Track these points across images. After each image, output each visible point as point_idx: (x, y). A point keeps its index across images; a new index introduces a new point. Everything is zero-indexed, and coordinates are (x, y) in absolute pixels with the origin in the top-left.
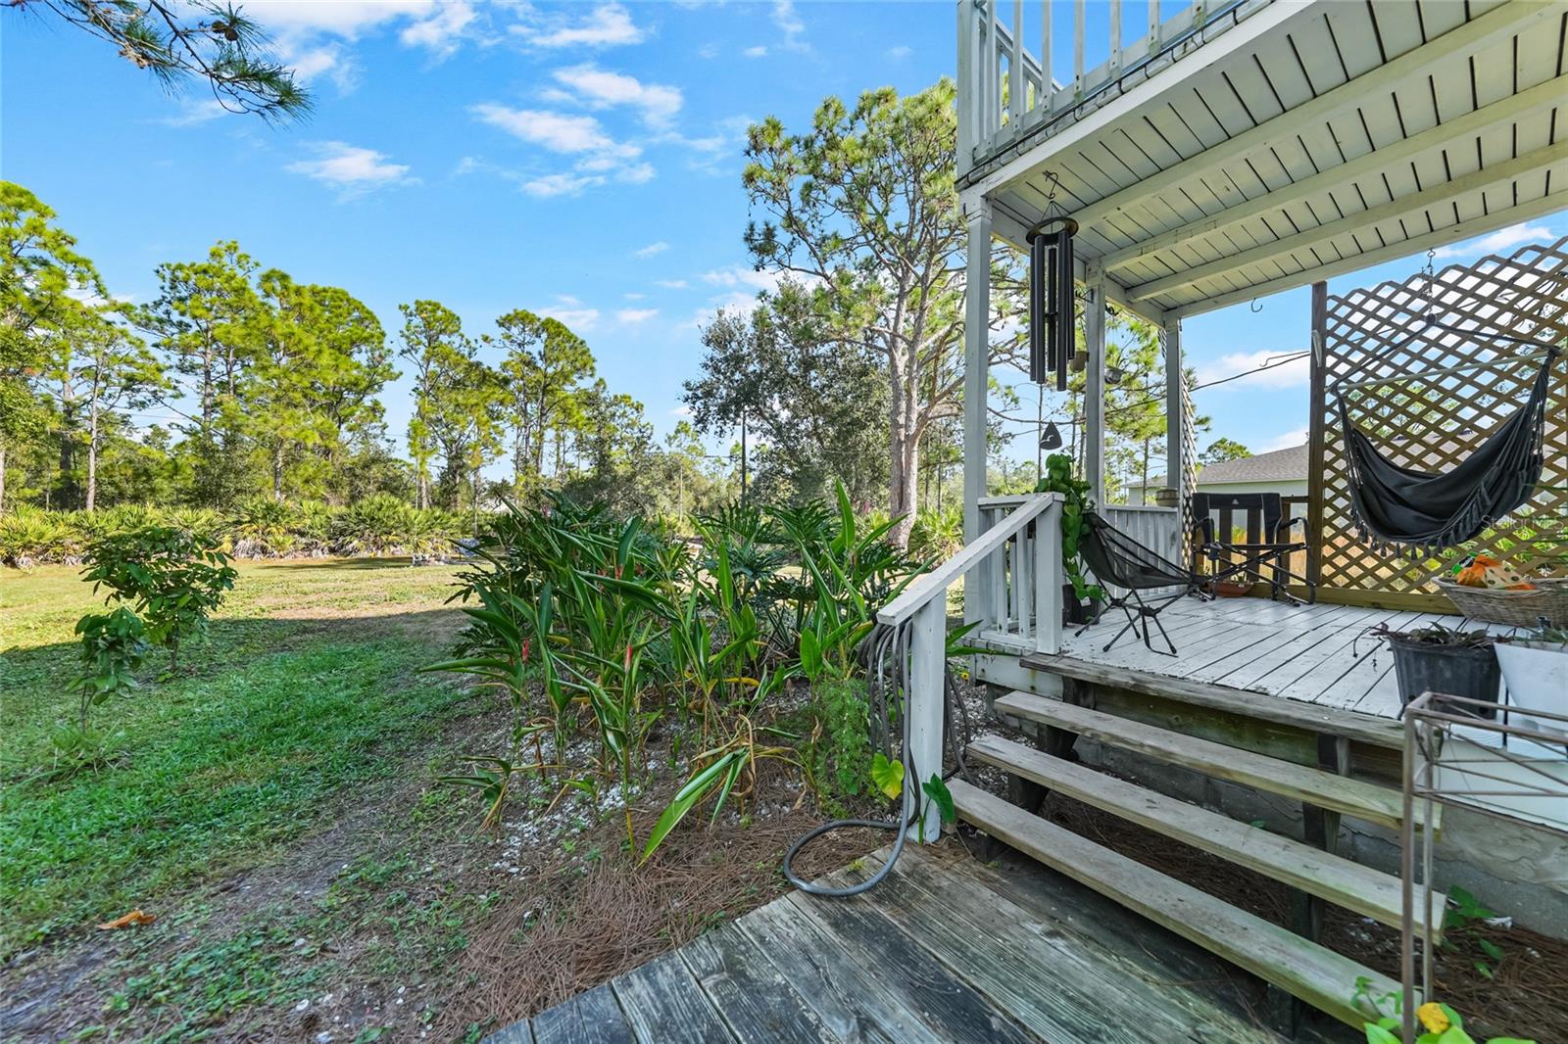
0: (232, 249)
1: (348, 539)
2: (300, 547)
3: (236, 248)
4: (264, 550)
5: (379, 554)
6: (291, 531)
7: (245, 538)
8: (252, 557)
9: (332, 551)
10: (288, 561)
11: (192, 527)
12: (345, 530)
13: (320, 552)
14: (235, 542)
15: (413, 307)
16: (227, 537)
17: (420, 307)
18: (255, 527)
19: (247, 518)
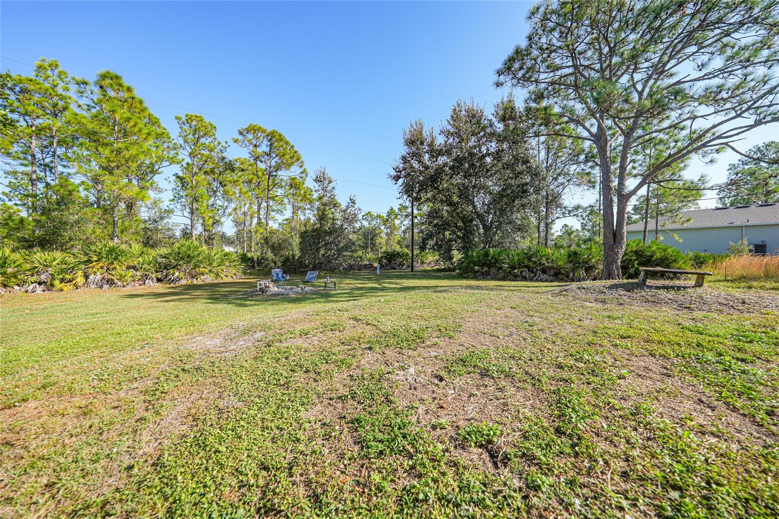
0: (53, 66)
1: (172, 271)
2: (137, 278)
3: (57, 65)
4: (111, 282)
5: (195, 282)
6: (129, 268)
7: (95, 273)
8: (101, 287)
9: (159, 280)
10: (129, 290)
11: (51, 266)
12: (167, 265)
13: (151, 281)
14: (86, 277)
15: (184, 119)
16: (80, 273)
17: (189, 119)
18: (101, 264)
19: (95, 258)
